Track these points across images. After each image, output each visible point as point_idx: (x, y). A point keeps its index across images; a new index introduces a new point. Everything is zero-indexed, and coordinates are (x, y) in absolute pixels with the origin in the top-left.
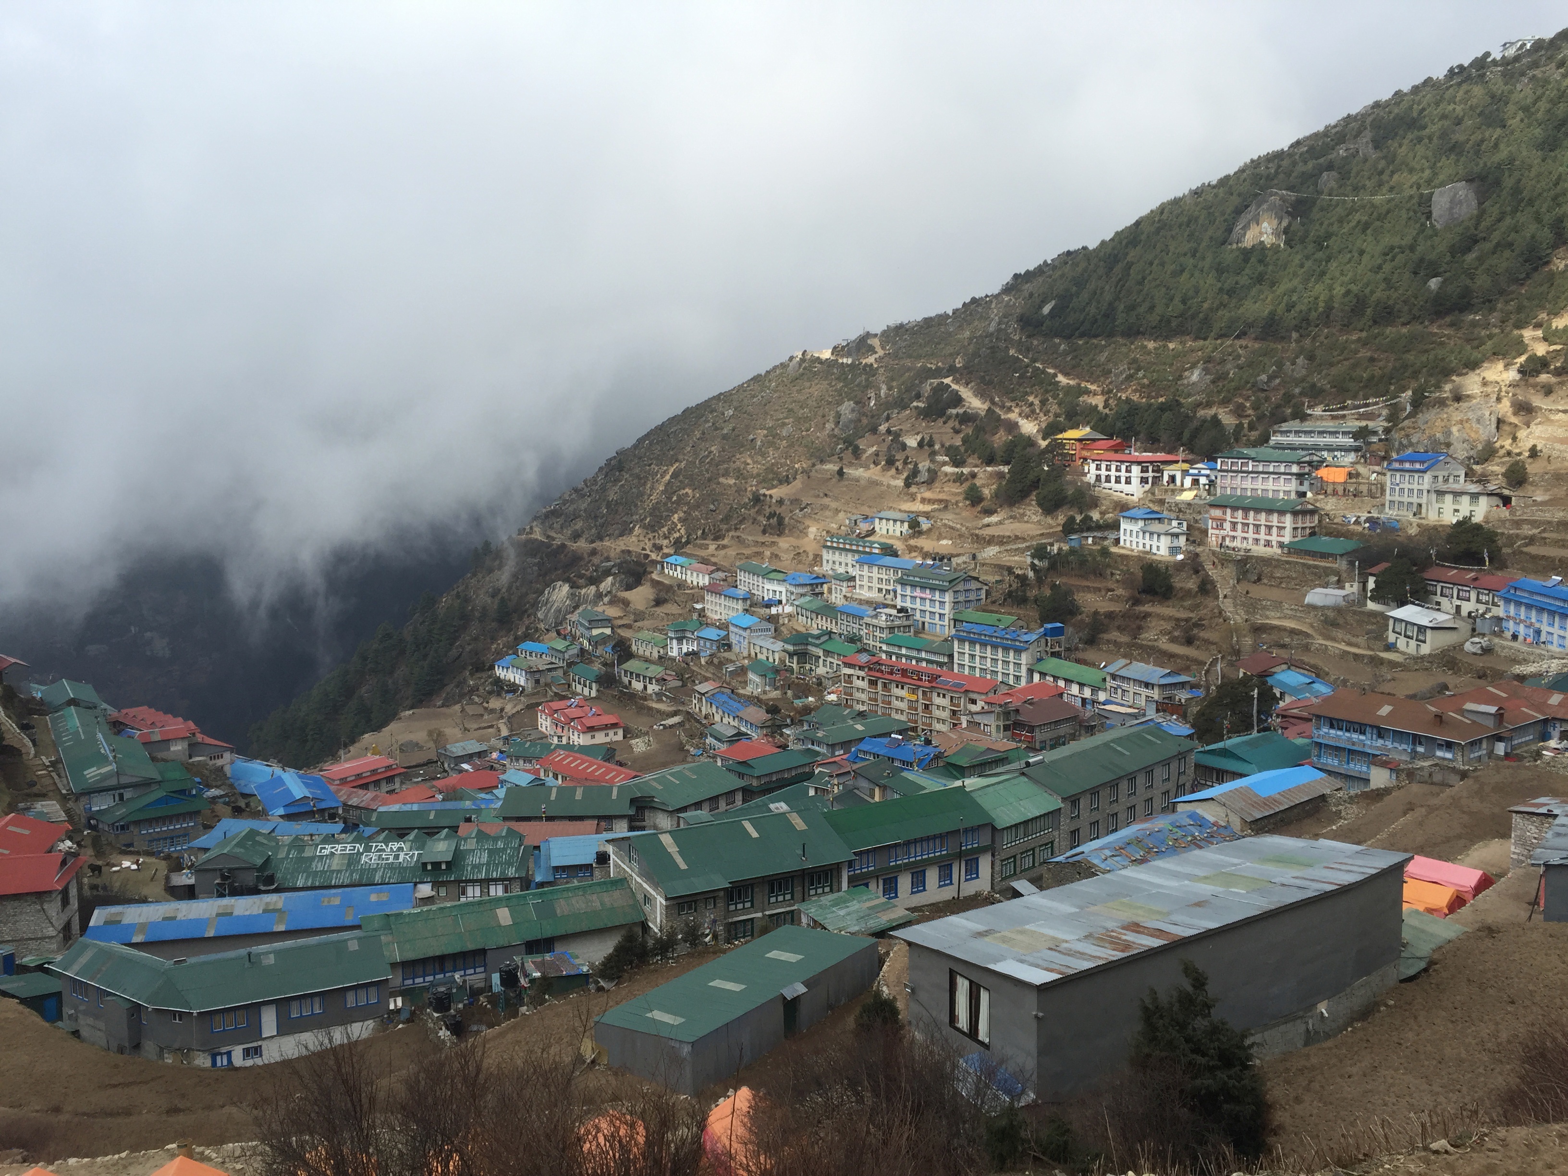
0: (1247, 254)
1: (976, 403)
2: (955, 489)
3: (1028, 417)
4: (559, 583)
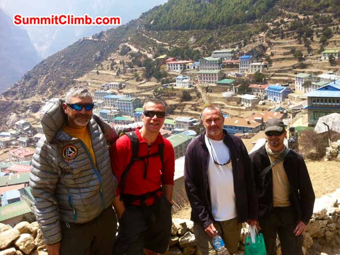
1: (135, 50)
2: (131, 74)
3: (150, 53)
4: (12, 113)
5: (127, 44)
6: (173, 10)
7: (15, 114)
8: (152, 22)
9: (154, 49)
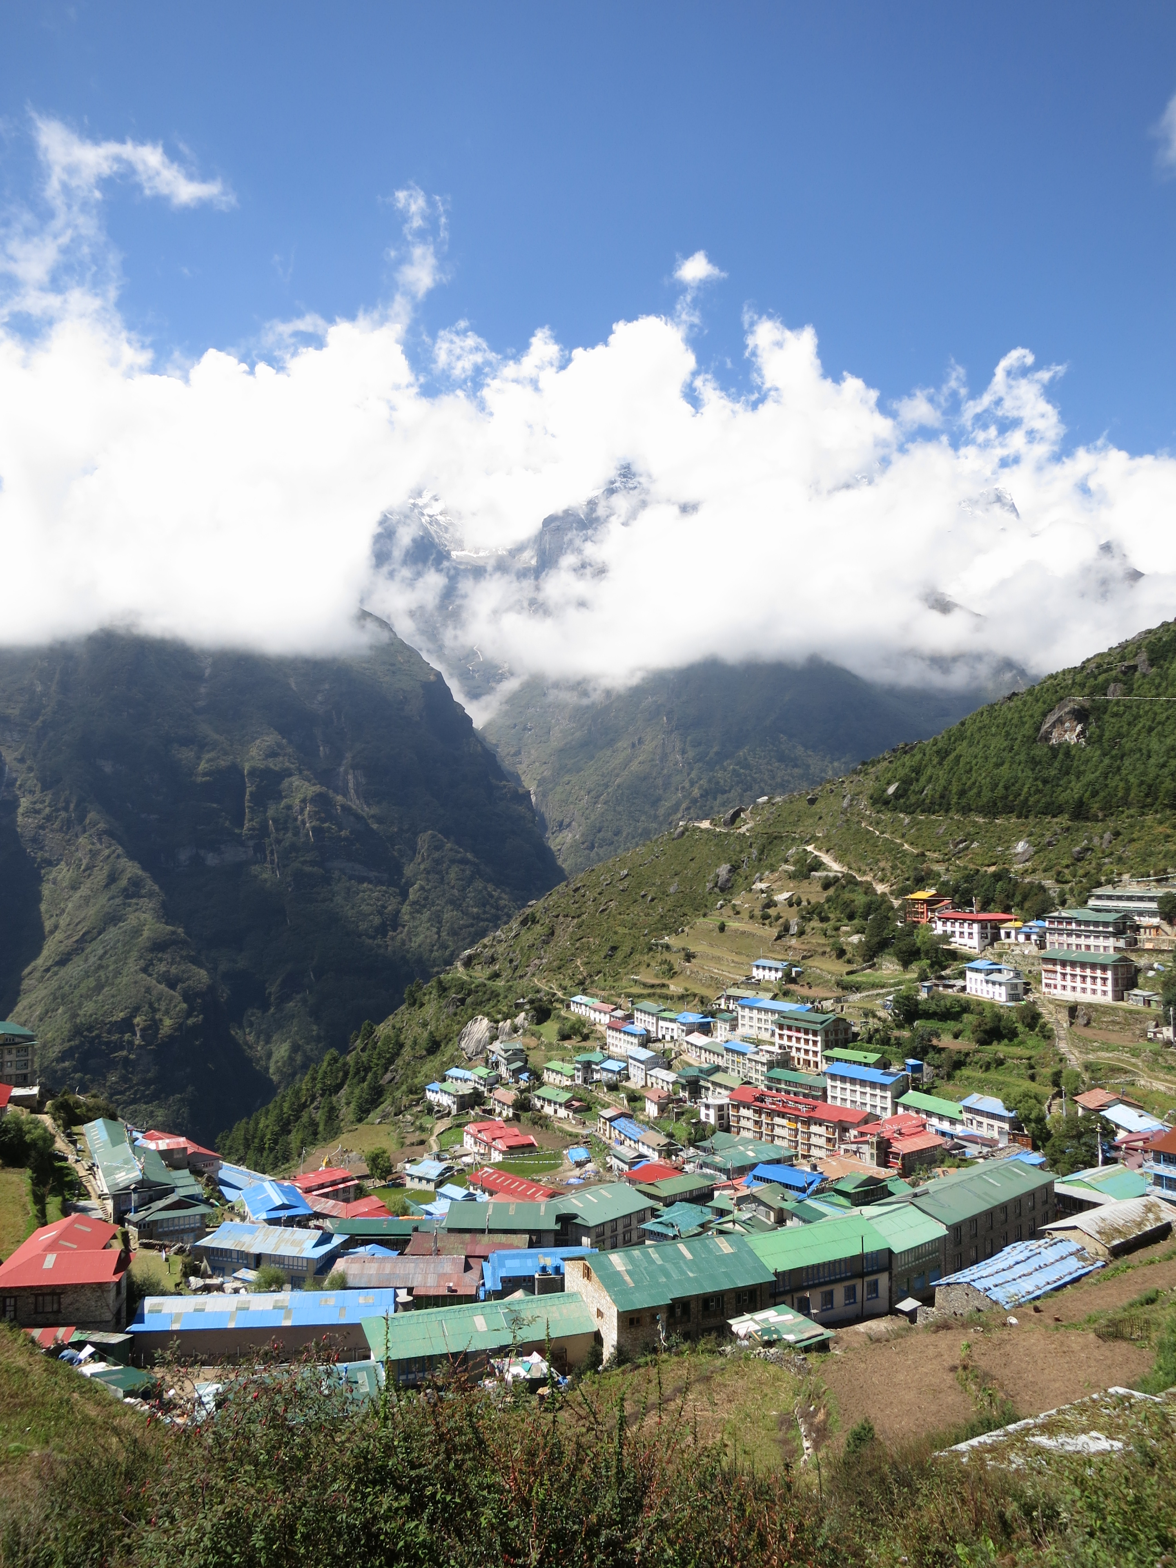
0: (1054, 751)
1: (835, 867)
2: (823, 941)
3: (882, 881)
4: (480, 1017)
5: (810, 848)
6: (959, 757)
7: (486, 1021)
8: (891, 790)
9: (894, 867)
